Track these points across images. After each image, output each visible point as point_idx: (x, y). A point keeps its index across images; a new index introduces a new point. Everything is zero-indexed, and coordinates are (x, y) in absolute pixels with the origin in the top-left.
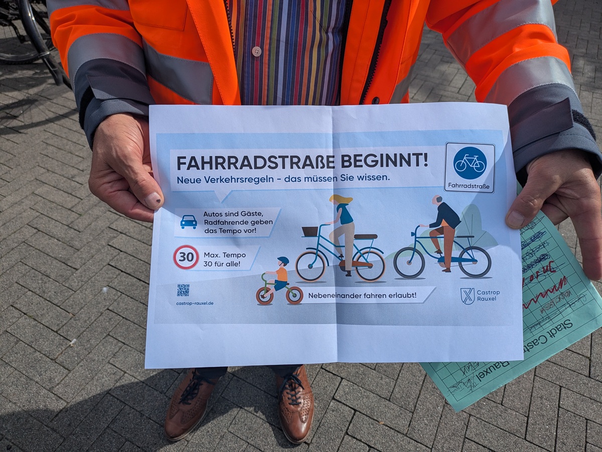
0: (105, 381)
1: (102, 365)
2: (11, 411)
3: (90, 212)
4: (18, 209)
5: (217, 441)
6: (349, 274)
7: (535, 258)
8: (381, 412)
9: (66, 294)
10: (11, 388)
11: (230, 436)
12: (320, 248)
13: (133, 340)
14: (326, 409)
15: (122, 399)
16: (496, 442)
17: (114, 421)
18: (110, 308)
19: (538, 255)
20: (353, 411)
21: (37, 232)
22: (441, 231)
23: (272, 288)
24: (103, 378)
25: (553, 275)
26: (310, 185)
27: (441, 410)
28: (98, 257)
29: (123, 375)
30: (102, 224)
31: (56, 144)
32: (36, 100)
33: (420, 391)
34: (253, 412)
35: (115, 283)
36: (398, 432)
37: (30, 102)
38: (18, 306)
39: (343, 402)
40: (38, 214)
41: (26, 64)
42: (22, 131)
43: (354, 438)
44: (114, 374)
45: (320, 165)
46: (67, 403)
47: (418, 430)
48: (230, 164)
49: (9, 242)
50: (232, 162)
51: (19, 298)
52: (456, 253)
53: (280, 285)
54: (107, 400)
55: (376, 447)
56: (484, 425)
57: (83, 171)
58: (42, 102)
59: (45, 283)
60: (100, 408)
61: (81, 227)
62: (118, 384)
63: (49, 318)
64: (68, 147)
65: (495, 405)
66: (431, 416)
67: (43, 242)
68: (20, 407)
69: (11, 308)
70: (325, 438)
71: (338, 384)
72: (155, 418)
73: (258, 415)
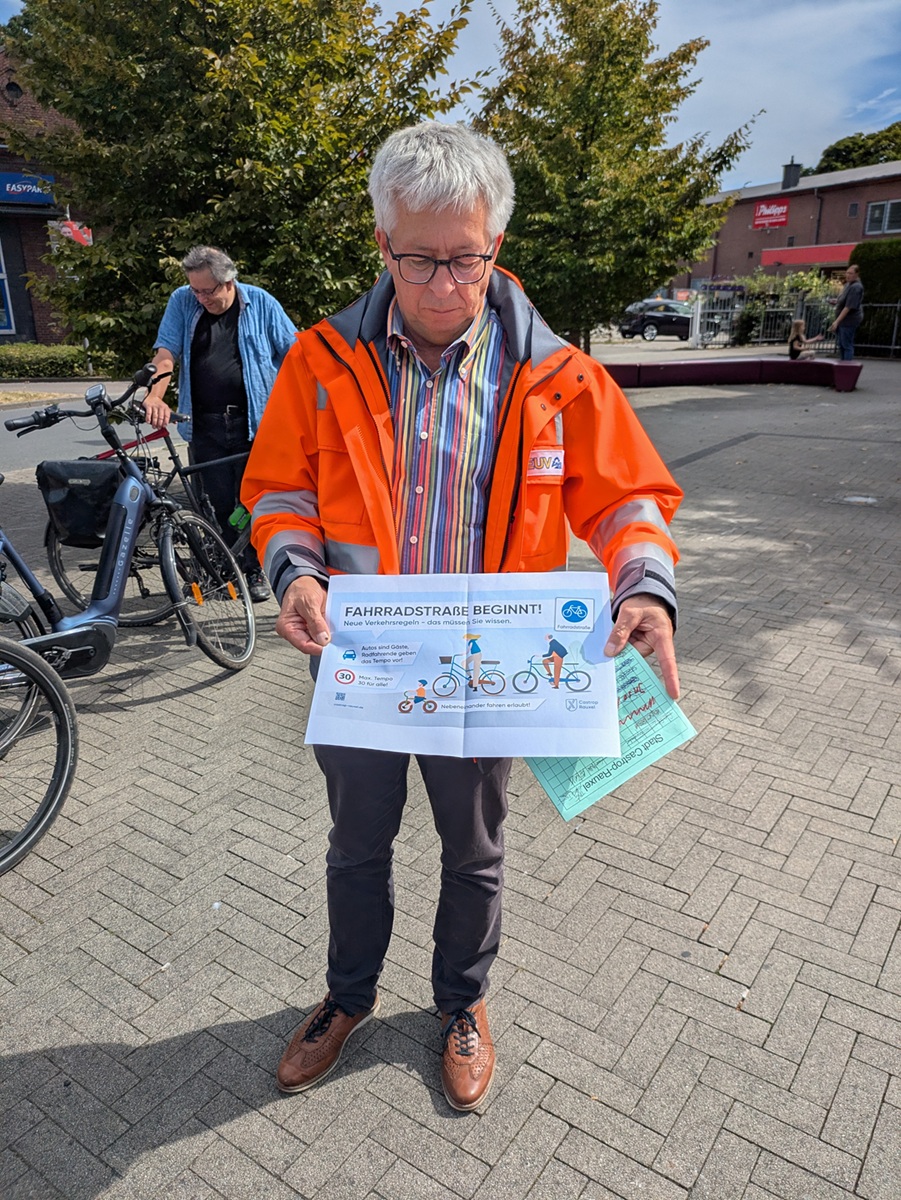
0: (204, 1016)
1: (201, 997)
2: (75, 1043)
3: (208, 810)
4: (111, 802)
5: (349, 1101)
6: (476, 689)
7: (626, 680)
8: (595, 1084)
9: (163, 908)
10: (78, 1015)
11: (367, 1097)
12: (453, 672)
13: (247, 969)
14: (512, 1073)
15: (223, 1040)
16: (770, 1138)
17: (209, 1064)
18: (221, 929)
19: (629, 677)
20: (553, 1080)
21: (132, 832)
22: (552, 660)
23: (412, 702)
24: (200, 1012)
25: (643, 695)
26: (448, 627)
27: (691, 1090)
28: (212, 865)
29: (229, 1011)
30: (222, 825)
31: (171, 725)
32: (152, 671)
33: (661, 1064)
34: (405, 1070)
35: (231, 899)
36: (618, 1111)
37: (143, 673)
38: (97, 919)
39: (540, 1067)
40: (137, 810)
41: (143, 626)
42: (127, 708)
43: (550, 1113)
44: (216, 1008)
45: (456, 613)
46: (150, 1038)
47: (650, 1112)
48: (386, 612)
49: (94, 843)
50: (388, 611)
51: (99, 910)
52: (563, 675)
53: (418, 700)
54: (202, 1039)
55: (580, 1127)
56: (756, 1115)
57: (204, 759)
58: (158, 673)
59: (137, 893)
60: (193, 1049)
61: (193, 828)
62: (220, 1022)
63: (137, 936)
64: (188, 729)
65: (778, 1090)
66: (673, 1096)
67: (140, 844)
68: (87, 1038)
69: (89, 921)
70: (506, 1110)
71: (535, 1045)
72: (265, 1066)
73: (411, 1074)
